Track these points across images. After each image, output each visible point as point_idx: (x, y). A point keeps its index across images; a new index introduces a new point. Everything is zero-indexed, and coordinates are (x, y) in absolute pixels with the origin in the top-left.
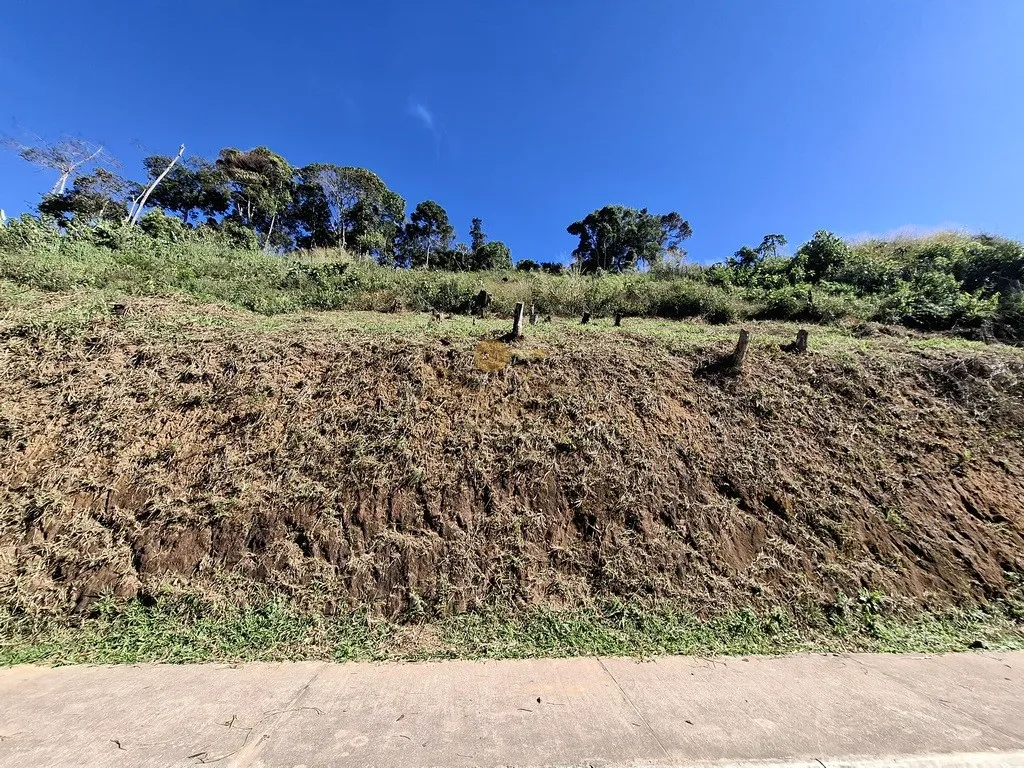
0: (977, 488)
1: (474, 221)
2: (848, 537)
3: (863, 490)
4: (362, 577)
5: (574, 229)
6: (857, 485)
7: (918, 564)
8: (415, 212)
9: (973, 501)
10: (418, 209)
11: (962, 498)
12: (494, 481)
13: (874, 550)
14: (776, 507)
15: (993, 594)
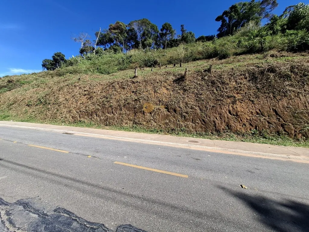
0: (237, 107)
1: (182, 26)
2: (187, 117)
3: (200, 108)
4: (102, 120)
5: (218, 19)
6: (199, 106)
7: (202, 124)
8: (162, 28)
9: (232, 110)
10: (163, 27)
11: (229, 110)
12: (123, 106)
13: (192, 120)
14: (175, 111)
15: (218, 131)
